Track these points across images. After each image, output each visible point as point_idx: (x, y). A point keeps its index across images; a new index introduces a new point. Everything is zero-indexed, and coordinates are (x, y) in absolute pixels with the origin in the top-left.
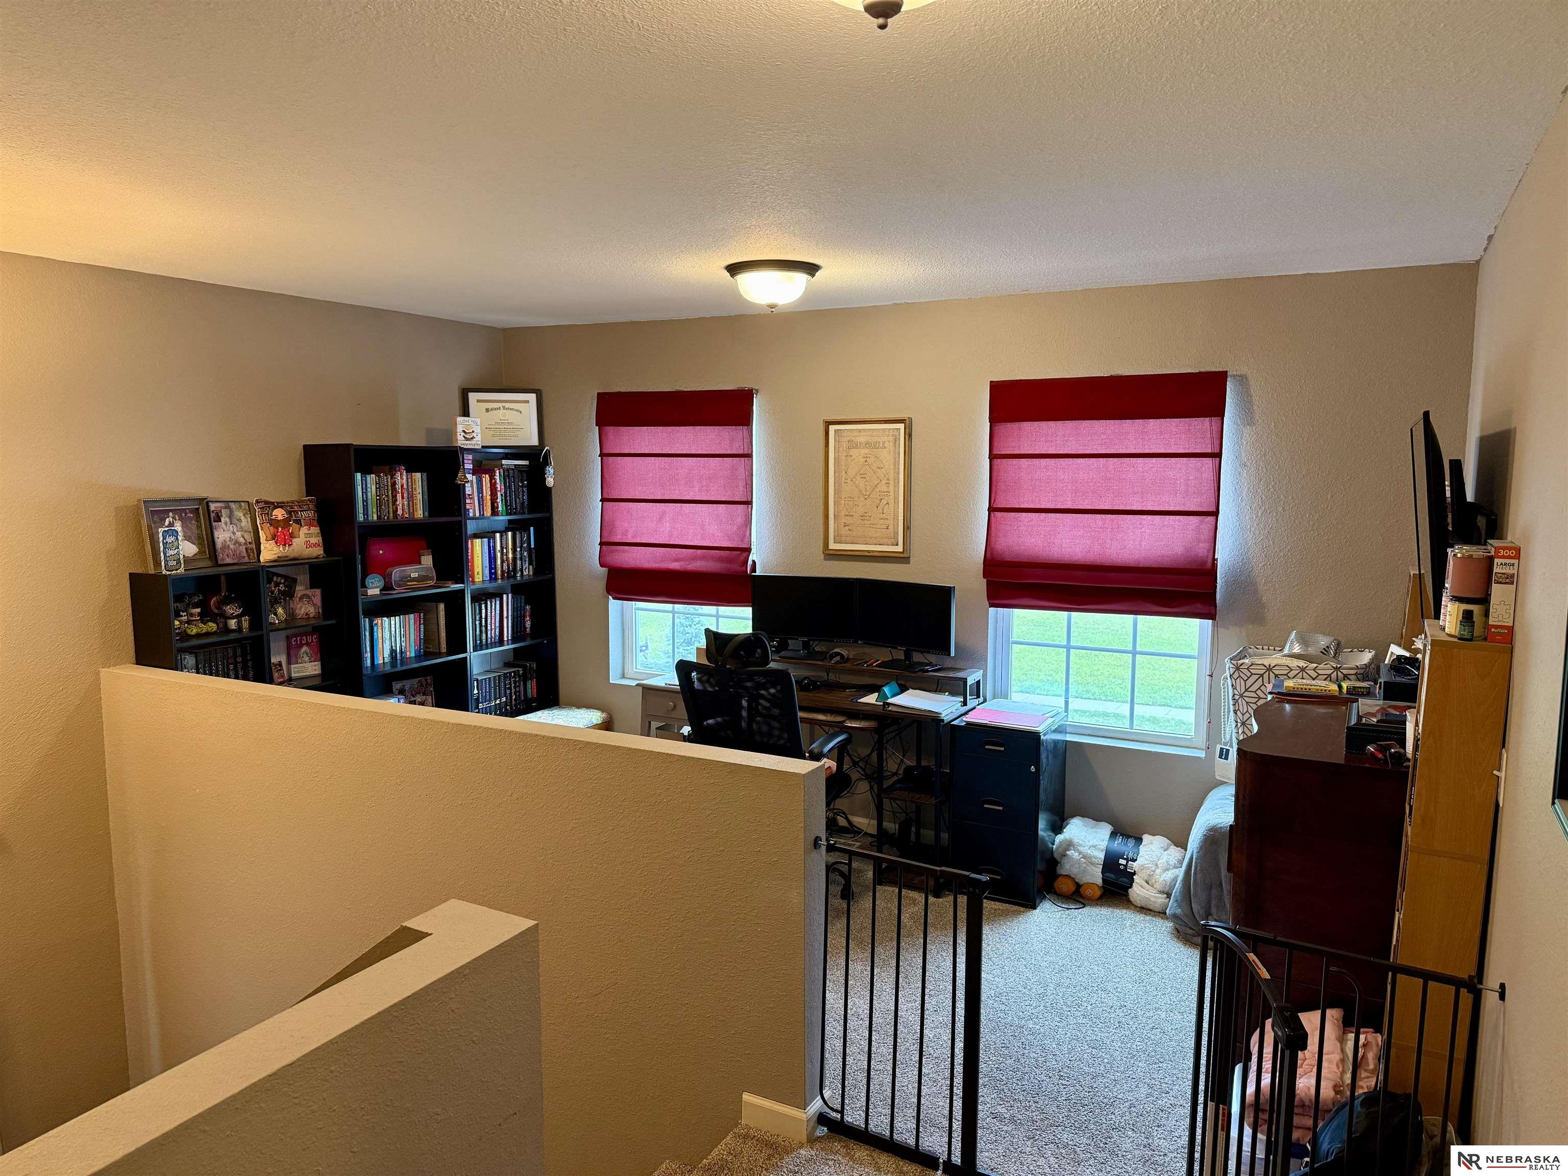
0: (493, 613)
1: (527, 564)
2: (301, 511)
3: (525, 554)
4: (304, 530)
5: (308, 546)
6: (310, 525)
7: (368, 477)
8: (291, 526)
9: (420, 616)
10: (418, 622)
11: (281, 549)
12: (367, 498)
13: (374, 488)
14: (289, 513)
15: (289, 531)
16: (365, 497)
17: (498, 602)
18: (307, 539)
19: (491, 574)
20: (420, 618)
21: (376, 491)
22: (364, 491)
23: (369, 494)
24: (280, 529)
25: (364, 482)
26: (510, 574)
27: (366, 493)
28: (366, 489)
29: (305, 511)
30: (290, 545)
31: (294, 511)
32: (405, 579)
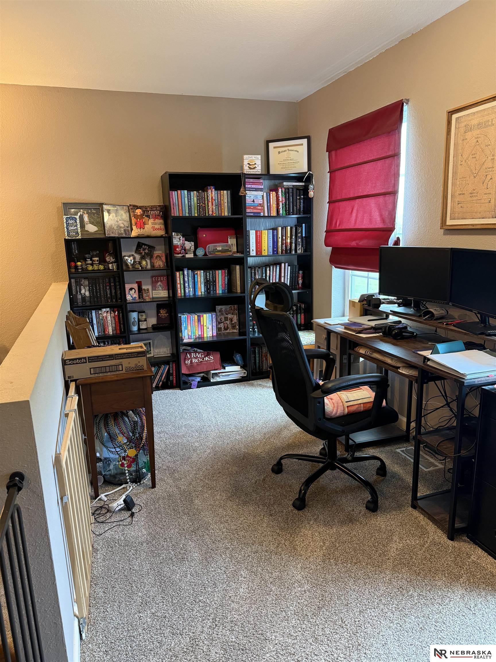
0: (274, 274)
1: (300, 246)
2: (151, 211)
3: (300, 240)
4: (151, 221)
5: (154, 230)
6: (155, 217)
7: (192, 193)
8: (143, 218)
9: (225, 272)
10: (224, 275)
11: (139, 230)
12: (191, 205)
13: (195, 199)
14: (144, 211)
15: (143, 221)
16: (189, 204)
17: (278, 268)
18: (153, 226)
19: (273, 251)
20: (225, 273)
21: (197, 201)
22: (189, 200)
23: (192, 203)
24: (139, 220)
25: (189, 196)
26: (287, 251)
27: (191, 202)
28: (191, 199)
29: (153, 211)
30: (143, 228)
31: (146, 211)
32: (215, 250)
